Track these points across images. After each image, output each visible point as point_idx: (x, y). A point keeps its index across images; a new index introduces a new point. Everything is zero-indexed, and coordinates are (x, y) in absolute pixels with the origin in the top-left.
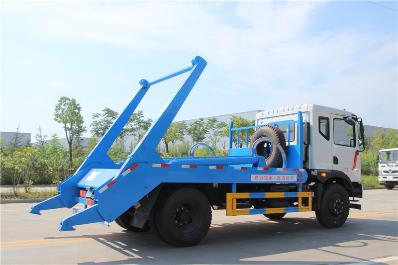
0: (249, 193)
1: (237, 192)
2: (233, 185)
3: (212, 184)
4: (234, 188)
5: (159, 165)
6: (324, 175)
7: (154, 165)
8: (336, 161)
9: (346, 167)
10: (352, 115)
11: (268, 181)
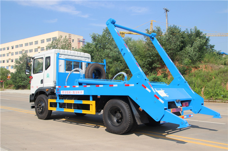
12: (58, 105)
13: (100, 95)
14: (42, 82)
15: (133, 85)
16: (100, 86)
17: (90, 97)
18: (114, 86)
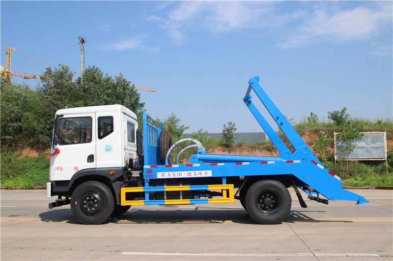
12: (147, 195)
13: (245, 176)
14: (91, 158)
15: (299, 161)
16: (244, 163)
17: (223, 180)
18: (269, 162)
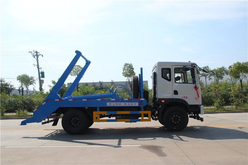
0: (106, 112)
1: (100, 111)
2: (97, 108)
3: (85, 107)
4: (98, 109)
5: (58, 100)
6: (163, 101)
7: (56, 100)
8: (176, 93)
9: (186, 96)
10: (192, 64)
11: (118, 105)
